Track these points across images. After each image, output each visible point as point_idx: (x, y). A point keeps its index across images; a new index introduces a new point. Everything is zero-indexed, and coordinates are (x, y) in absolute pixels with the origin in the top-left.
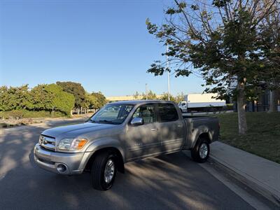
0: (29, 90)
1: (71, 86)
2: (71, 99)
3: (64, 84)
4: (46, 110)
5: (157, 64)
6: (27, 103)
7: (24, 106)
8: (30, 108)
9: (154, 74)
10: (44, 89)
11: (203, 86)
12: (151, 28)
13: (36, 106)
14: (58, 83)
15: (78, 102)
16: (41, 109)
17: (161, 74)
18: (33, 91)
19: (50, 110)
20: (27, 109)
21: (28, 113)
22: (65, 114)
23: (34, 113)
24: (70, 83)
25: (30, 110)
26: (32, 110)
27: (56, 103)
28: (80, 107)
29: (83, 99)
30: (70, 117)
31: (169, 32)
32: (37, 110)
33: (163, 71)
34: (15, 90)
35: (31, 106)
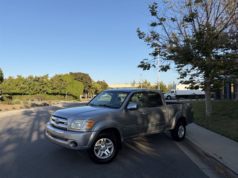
0: (49, 79)
1: (81, 76)
2: (81, 86)
3: (76, 74)
4: (61, 94)
5: (145, 61)
6: (47, 88)
7: (45, 91)
8: (50, 93)
9: (142, 68)
10: (60, 78)
11: (178, 79)
12: (141, 35)
13: (54, 91)
14: (71, 74)
15: (86, 89)
16: (57, 94)
17: (148, 69)
18: (52, 80)
19: (64, 95)
20: (47, 93)
21: (48, 96)
22: (76, 98)
23: (52, 96)
24: (80, 74)
25: (49, 94)
26: (51, 94)
27: (69, 89)
28: (88, 93)
29: (90, 87)
30: (79, 100)
31: (154, 38)
32: (54, 94)
33: (149, 66)
34: (39, 79)
35: (50, 91)
